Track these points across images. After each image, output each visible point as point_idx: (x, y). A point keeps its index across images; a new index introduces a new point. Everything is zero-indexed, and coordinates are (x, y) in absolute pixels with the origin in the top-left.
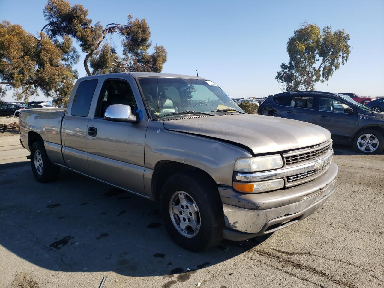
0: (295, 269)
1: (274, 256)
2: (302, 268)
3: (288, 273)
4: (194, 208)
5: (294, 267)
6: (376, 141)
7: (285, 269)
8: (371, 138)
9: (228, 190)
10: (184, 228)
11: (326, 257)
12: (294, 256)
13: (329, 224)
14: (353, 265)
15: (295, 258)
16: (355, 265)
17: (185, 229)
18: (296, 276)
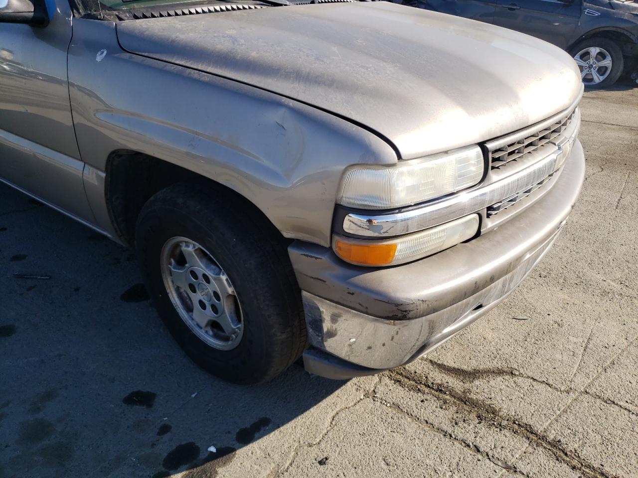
0: (483, 429)
1: (429, 387)
2: (501, 427)
3: (469, 446)
4: (223, 283)
5: (480, 423)
6: (608, 62)
7: (459, 432)
8: (598, 56)
9: (316, 258)
10: (203, 324)
11: (551, 382)
12: (477, 382)
13: (544, 274)
14: (617, 404)
15: (480, 389)
16: (621, 403)
17: (207, 326)
18: (487, 455)
